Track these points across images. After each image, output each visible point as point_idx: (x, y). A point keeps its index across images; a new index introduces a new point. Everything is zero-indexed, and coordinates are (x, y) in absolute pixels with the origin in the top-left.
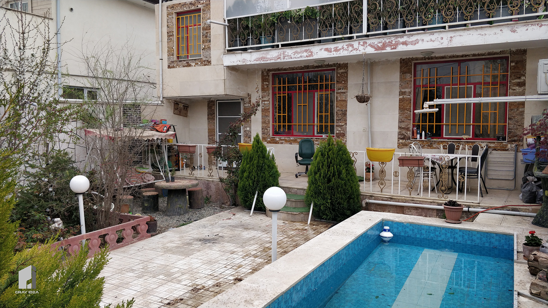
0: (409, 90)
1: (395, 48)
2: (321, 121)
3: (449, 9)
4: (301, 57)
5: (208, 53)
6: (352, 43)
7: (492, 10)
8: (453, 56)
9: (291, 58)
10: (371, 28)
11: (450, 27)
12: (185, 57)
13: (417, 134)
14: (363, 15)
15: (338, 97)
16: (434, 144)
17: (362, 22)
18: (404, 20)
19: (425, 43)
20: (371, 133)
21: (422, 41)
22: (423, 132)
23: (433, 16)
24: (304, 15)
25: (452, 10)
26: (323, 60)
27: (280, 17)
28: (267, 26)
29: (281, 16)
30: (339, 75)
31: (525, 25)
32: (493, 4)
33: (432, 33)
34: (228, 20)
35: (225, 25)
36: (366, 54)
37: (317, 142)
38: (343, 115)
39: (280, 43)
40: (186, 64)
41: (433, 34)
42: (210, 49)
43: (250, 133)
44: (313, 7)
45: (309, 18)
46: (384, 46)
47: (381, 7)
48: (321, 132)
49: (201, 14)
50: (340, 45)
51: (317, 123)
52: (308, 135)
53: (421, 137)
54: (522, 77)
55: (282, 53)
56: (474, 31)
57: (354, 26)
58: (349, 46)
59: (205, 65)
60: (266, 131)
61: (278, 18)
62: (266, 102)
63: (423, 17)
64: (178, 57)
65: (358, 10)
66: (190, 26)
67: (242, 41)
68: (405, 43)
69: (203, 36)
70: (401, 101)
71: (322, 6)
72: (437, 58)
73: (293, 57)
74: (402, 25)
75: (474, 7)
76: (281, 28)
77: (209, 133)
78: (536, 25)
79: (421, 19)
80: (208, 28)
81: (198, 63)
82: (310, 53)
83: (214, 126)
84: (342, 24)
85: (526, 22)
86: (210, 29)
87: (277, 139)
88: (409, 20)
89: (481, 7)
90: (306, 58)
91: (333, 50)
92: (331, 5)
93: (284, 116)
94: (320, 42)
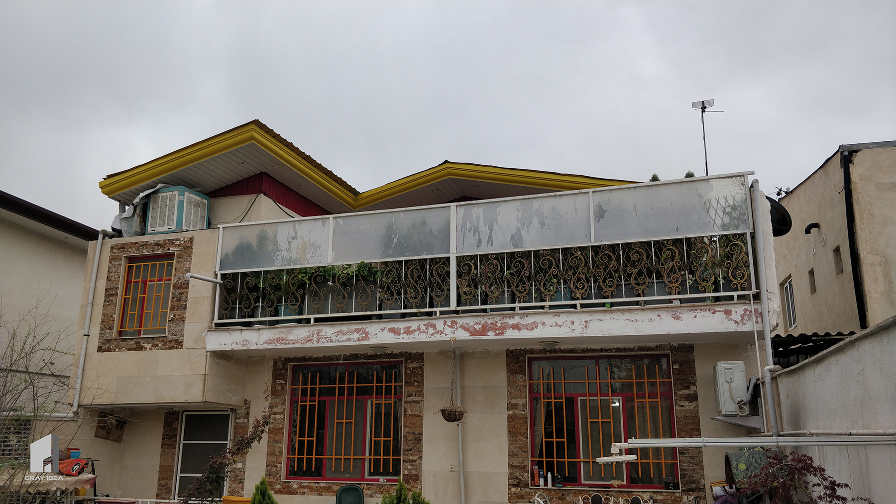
0: (523, 400)
1: (502, 334)
2: (377, 453)
3: (579, 279)
4: (349, 340)
5: (179, 328)
6: (434, 322)
7: (642, 285)
8: (588, 350)
9: (332, 341)
10: (463, 301)
11: (583, 306)
12: (134, 333)
13: (539, 478)
14: (451, 280)
15: (408, 408)
16: (568, 495)
17: (449, 290)
18: (512, 291)
19: (547, 328)
20: (464, 475)
21: (543, 325)
22: (549, 475)
23: (557, 288)
24: (356, 275)
25: (584, 281)
26: (384, 347)
27: (314, 275)
28: (292, 287)
29: (316, 274)
30: (409, 372)
31: (692, 310)
32: (643, 277)
33: (557, 314)
34: (222, 275)
35: (216, 283)
36: (456, 341)
37: (368, 492)
38: (416, 441)
39: (312, 317)
40: (135, 346)
41: (559, 316)
42: (184, 321)
43: (242, 473)
44: (370, 264)
45: (364, 279)
46: (484, 330)
47: (477, 270)
48: (375, 472)
49: (174, 262)
50: (414, 324)
51: (370, 455)
52: (353, 477)
53: (546, 484)
54: (692, 387)
55: (315, 332)
56: (620, 314)
57: (437, 296)
58: (428, 326)
59: (170, 348)
60: (274, 469)
61: (312, 276)
62: (277, 416)
63: (542, 289)
64: (121, 331)
65: (442, 272)
66: (150, 281)
67: (245, 310)
68: (516, 327)
69: (173, 298)
70: (511, 419)
71: (386, 263)
72: (563, 351)
73: (334, 340)
74: (510, 300)
75: (616, 279)
76: (316, 292)
77: (160, 472)
78: (707, 311)
79: (539, 292)
80: (186, 285)
81: (157, 345)
82: (364, 335)
83: (173, 459)
84: (418, 292)
85: (693, 306)
86: (187, 288)
87: (295, 486)
88: (520, 292)
89: (626, 280)
90: (357, 343)
91: (402, 331)
92: (400, 262)
93: (310, 443)
94: (380, 317)
